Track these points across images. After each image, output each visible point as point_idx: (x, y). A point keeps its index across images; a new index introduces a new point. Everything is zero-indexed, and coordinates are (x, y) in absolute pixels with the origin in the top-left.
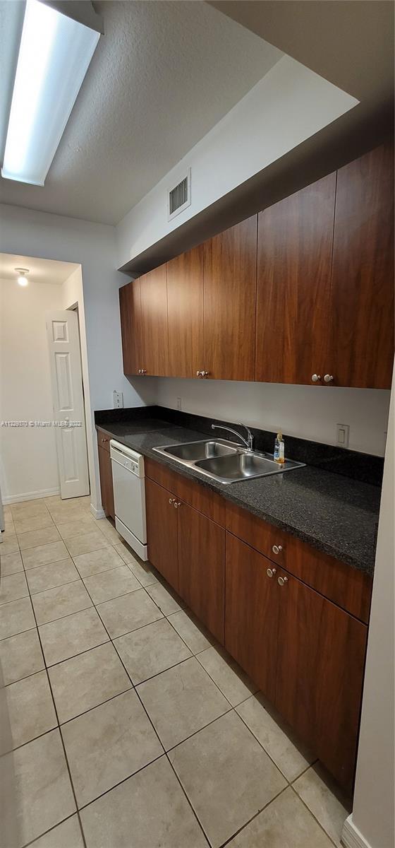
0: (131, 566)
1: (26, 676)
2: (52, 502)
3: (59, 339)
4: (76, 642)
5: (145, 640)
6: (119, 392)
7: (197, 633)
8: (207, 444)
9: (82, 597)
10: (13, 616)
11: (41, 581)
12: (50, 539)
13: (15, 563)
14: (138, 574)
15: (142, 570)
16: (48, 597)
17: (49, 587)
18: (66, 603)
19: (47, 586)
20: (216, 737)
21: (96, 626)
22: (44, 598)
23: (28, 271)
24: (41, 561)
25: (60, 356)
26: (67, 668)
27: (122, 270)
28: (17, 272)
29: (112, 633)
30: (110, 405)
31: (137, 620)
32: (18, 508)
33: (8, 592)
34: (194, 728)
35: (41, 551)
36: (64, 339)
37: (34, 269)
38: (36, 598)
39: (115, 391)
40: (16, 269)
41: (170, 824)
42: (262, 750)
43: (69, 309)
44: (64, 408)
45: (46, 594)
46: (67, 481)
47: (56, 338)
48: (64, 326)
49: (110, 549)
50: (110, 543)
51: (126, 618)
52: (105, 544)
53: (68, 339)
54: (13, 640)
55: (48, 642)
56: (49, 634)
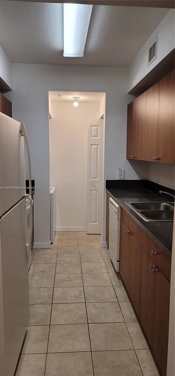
0: (111, 274)
1: (43, 303)
2: (81, 234)
3: (94, 136)
4: (69, 298)
5: (102, 308)
6: (123, 169)
7: (132, 314)
8: (162, 204)
9: (79, 281)
10: (45, 280)
11: (62, 270)
12: (74, 252)
13: (53, 259)
14: (113, 279)
15: (116, 278)
16: (63, 277)
17: (65, 273)
18: (70, 282)
19: (64, 272)
20: (119, 356)
21: (81, 295)
22: (61, 277)
23: (79, 98)
24: (65, 261)
25: (93, 146)
26: (61, 306)
27: (130, 93)
28: (74, 99)
29: (87, 300)
30: (116, 177)
31: (102, 298)
32: (63, 234)
33: (46, 270)
34: (109, 348)
35: (67, 256)
36: (97, 136)
37: (82, 97)
38: (57, 276)
39: (120, 169)
40: (73, 98)
41: (81, 373)
42: (140, 369)
43: (100, 118)
44: (93, 178)
45: (62, 275)
46: (91, 223)
47: (92, 136)
48: (97, 129)
49: (103, 264)
50: (104, 261)
51: (97, 296)
52: (101, 261)
53: (99, 137)
54: (42, 289)
55: (56, 294)
56: (58, 292)
